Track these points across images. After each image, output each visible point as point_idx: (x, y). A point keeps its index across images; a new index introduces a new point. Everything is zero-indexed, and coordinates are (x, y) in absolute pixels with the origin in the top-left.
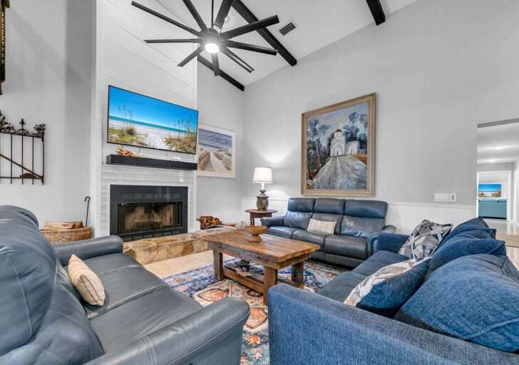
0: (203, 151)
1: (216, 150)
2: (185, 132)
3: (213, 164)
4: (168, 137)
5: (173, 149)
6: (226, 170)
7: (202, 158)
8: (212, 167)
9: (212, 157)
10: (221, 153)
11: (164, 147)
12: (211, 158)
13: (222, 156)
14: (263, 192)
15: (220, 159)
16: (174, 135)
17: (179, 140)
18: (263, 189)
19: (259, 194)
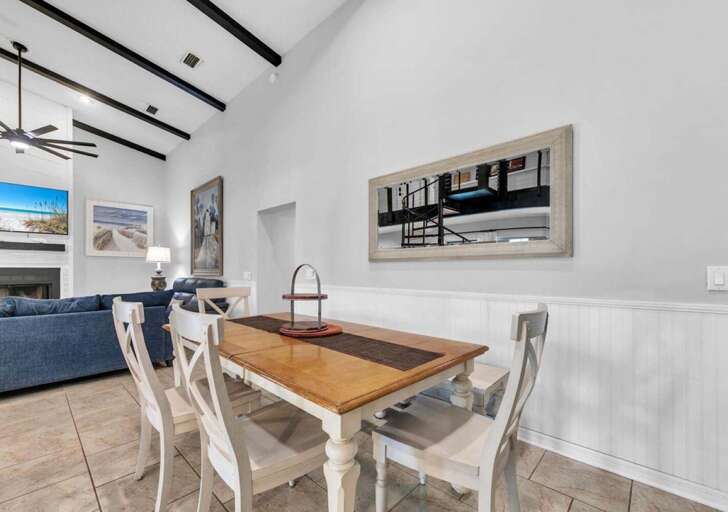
0: (100, 230)
1: (122, 228)
2: (50, 213)
3: (117, 242)
4: (27, 220)
5: (37, 230)
6: (136, 248)
7: (100, 237)
8: (115, 245)
9: (116, 234)
10: (130, 230)
11: (23, 228)
12: (114, 236)
13: (132, 234)
14: (159, 273)
15: (128, 237)
16: (33, 217)
17: (43, 222)
18: (159, 269)
19: (155, 275)
